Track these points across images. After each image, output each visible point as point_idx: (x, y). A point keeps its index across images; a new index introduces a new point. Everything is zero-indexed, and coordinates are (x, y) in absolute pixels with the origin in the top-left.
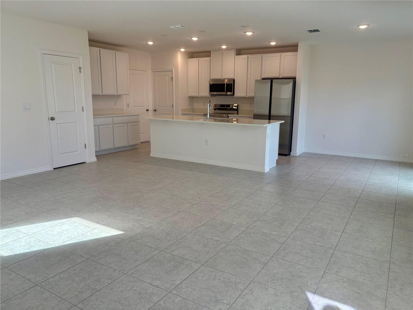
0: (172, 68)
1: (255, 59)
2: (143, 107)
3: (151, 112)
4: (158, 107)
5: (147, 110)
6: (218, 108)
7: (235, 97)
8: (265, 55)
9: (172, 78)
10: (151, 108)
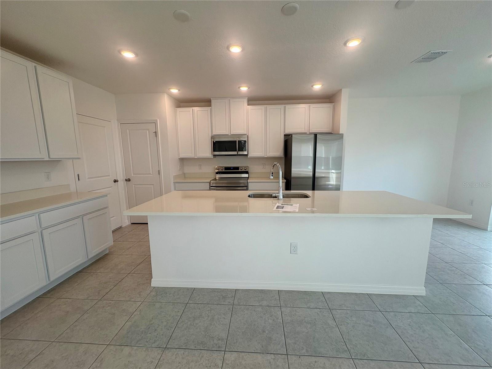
0: (157, 119)
1: (275, 110)
2: (109, 177)
3: (121, 183)
4: (132, 175)
5: (115, 181)
6: (222, 171)
7: (248, 157)
8: (288, 106)
9: (156, 132)
10: (121, 177)
